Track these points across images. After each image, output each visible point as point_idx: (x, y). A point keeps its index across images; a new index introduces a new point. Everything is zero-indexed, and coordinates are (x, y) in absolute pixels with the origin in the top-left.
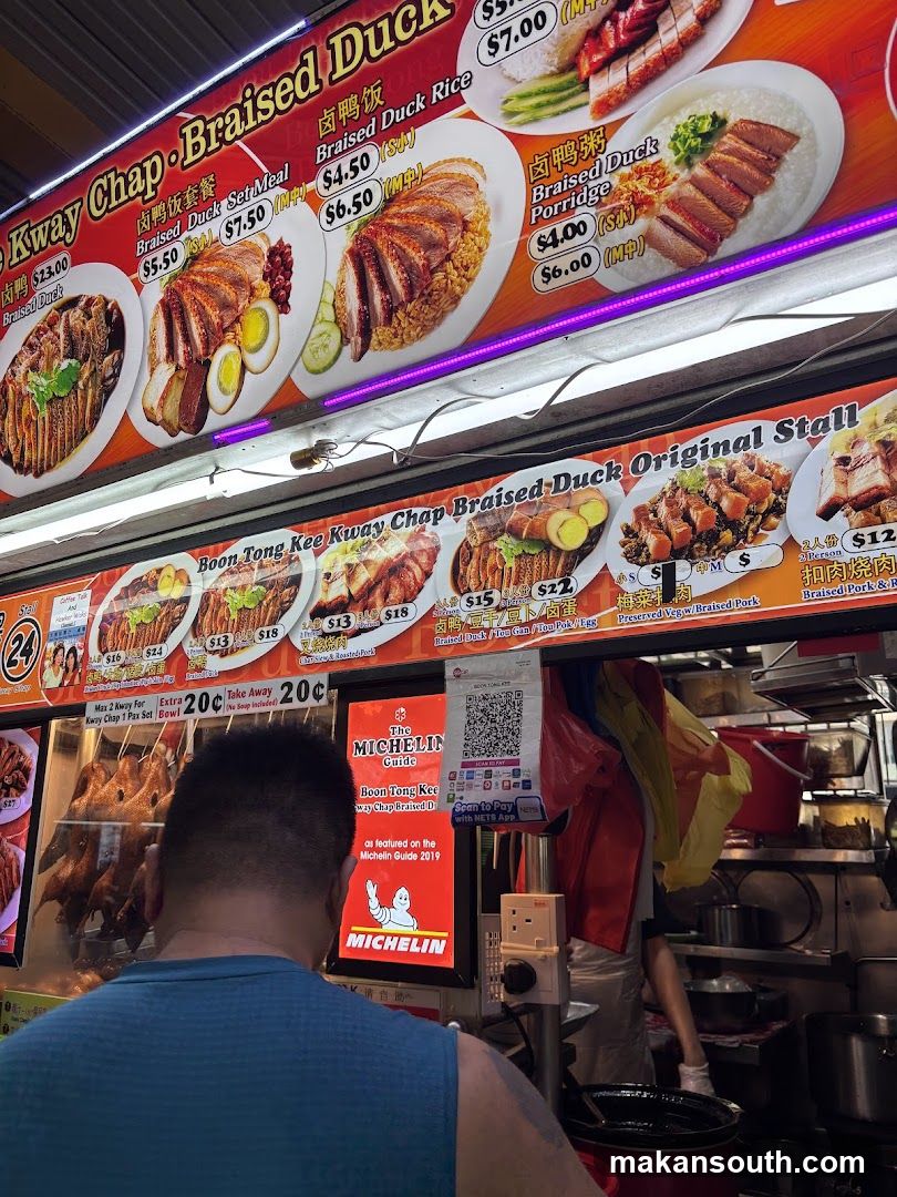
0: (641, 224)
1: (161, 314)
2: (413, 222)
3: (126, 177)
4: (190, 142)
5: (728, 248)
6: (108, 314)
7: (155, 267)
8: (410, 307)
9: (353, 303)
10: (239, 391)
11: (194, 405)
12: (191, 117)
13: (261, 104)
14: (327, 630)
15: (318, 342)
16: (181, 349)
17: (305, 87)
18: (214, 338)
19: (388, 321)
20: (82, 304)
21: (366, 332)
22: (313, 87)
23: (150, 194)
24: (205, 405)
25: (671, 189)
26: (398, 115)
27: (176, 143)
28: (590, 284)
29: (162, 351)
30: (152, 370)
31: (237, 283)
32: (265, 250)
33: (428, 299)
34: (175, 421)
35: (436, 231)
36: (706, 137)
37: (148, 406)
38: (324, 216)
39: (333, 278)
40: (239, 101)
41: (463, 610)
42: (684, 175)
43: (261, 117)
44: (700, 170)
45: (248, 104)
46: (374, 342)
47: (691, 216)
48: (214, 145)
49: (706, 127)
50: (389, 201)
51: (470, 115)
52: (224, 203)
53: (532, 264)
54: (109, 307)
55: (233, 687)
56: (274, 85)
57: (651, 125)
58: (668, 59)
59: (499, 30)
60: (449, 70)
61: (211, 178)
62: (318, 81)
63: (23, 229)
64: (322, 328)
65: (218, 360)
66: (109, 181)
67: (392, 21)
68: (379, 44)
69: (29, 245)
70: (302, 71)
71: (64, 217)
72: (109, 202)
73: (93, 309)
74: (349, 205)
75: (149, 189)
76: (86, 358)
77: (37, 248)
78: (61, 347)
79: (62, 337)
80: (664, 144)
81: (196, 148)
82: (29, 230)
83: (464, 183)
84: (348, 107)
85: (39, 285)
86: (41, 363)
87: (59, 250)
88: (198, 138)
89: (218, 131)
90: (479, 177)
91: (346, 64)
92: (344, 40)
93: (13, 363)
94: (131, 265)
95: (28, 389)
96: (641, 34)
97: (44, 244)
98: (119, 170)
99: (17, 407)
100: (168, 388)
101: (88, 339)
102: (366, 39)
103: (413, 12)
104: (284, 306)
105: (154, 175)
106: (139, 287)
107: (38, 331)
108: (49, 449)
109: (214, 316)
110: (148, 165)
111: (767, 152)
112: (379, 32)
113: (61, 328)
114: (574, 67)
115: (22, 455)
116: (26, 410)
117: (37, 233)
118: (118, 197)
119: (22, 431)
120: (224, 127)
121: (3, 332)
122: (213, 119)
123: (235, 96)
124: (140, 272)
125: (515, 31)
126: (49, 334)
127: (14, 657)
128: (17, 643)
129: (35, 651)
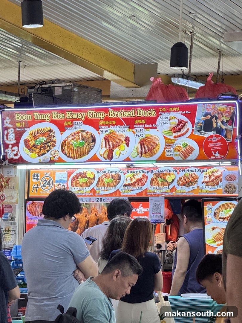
0: (179, 153)
1: (104, 140)
2: (149, 141)
3: (96, 114)
4: (110, 114)
5: (188, 159)
7: (103, 131)
8: (148, 153)
9: (140, 150)
10: (119, 156)
11: (110, 157)
12: (111, 109)
13: (125, 114)
14: (127, 189)
15: (134, 153)
16: (108, 146)
17: (133, 115)
18: (115, 147)
19: (145, 154)
20: (86, 132)
21: (142, 154)
24: (112, 157)
25: (182, 150)
26: (148, 126)
27: (107, 112)
28: (172, 158)
29: (104, 146)
30: (102, 148)
31: (120, 140)
32: (125, 136)
33: (151, 152)
34: (106, 157)
35: (153, 144)
36: (186, 146)
37: (101, 153)
38: (135, 136)
39: (137, 145)
41: (152, 189)
42: (183, 149)
43: (125, 116)
44: (185, 149)
45: (122, 113)
46: (143, 156)
47: (184, 154)
48: (115, 116)
49: (186, 144)
50: (146, 137)
51: (158, 131)
52: (117, 126)
53: (165, 153)
54: (92, 135)
55: (108, 198)
56: (127, 112)
57: (181, 142)
58: (182, 135)
59: (162, 121)
60: (155, 123)
61: (115, 121)
62: (135, 115)
63: (70, 112)
64: (135, 151)
65: (115, 150)
66: (92, 112)
67: (147, 112)
68: (145, 114)
69: (72, 116)
70: (132, 112)
71: (81, 114)
72: (92, 116)
73: (88, 134)
74: (140, 135)
75: (102, 118)
76: (86, 142)
77: (74, 118)
78: (80, 138)
79: (81, 136)
80: (181, 145)
81: (112, 115)
82: (72, 113)
83: (157, 139)
84: (140, 121)
85: (75, 125)
86: (75, 139)
87: (80, 120)
88: (112, 113)
89: (116, 114)
90: (159, 139)
91: (140, 115)
92: (139, 111)
93: (68, 137)
94: (97, 129)
95: (71, 143)
96: (179, 130)
97: (76, 118)
98: (95, 112)
99: (68, 145)
100: (105, 152)
101: (87, 138)
102: (143, 113)
103: (150, 113)
104: (128, 146)
105: (103, 116)
106: (99, 134)
107: (74, 133)
108: (77, 155)
109: (115, 143)
110: (101, 113)
111: (192, 150)
112: (145, 113)
113: (80, 134)
114: (172, 131)
115: (69, 155)
116: (71, 147)
117: (74, 115)
118: (95, 116)
119: (69, 150)
120: (118, 114)
121: (64, 130)
122: (115, 112)
123: (120, 110)
124: (100, 131)
125: (164, 123)
126: (77, 135)
127: (45, 185)
128: (45, 182)
129: (51, 184)
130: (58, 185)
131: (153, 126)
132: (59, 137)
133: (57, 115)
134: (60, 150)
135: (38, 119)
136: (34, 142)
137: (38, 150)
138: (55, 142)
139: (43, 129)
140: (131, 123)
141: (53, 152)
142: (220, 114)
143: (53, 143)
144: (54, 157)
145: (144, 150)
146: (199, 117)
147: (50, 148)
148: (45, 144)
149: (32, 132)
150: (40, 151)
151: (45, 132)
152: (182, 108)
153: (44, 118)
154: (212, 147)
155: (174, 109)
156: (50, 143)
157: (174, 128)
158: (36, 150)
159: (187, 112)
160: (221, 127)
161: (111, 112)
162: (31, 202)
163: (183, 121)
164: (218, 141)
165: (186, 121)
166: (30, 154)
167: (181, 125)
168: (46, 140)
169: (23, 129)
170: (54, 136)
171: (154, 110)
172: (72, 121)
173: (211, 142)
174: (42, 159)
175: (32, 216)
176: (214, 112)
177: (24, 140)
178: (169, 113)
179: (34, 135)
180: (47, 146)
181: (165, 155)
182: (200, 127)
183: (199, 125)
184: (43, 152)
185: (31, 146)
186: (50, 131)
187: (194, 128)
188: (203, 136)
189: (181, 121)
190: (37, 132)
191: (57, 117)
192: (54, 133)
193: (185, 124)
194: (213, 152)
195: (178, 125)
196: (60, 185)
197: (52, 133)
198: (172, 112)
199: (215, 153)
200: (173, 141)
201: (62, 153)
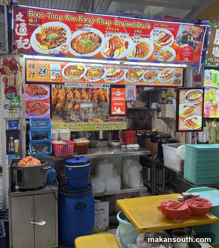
0: (162, 56)
1: (108, 42)
2: (143, 47)
3: (104, 21)
4: (116, 22)
5: (167, 61)
6: (99, 38)
7: (109, 35)
8: (141, 55)
9: (135, 52)
10: (119, 55)
11: (112, 54)
12: (117, 19)
13: (127, 24)
14: (109, 79)
15: (130, 54)
16: (111, 47)
18: (116, 48)
19: (138, 55)
20: (94, 34)
21: (136, 55)
22: (134, 26)
23: (108, 25)
24: (113, 55)
25: (165, 55)
26: (144, 35)
27: (114, 21)
28: (157, 59)
29: (108, 46)
30: (106, 48)
31: (121, 43)
32: (125, 41)
33: (143, 54)
34: (108, 55)
35: (145, 49)
36: (168, 52)
37: (104, 52)
38: (133, 41)
39: (133, 48)
40: (124, 22)
41: (127, 80)
42: (166, 54)
43: (127, 26)
44: (167, 54)
45: (125, 23)
46: (137, 56)
47: (165, 58)
48: (120, 25)
49: (168, 51)
50: (141, 43)
51: (150, 39)
52: (120, 33)
53: (153, 56)
54: (99, 37)
55: (95, 84)
56: (129, 23)
57: (165, 49)
58: (167, 44)
59: (154, 33)
60: (149, 34)
61: (119, 29)
62: (135, 26)
63: (82, 17)
64: (131, 53)
65: (116, 51)
66: (101, 19)
67: (144, 25)
68: (142, 27)
69: (83, 20)
70: (133, 23)
71: (91, 20)
72: (101, 22)
73: (96, 36)
74: (137, 42)
75: (108, 24)
76: (94, 42)
77: (85, 21)
78: (89, 38)
79: (89, 37)
80: (165, 51)
81: (117, 24)
82: (83, 17)
83: (149, 46)
84: (138, 31)
85: (85, 27)
86: (84, 39)
87: (90, 24)
88: (117, 23)
89: (120, 23)
90: (150, 46)
91: (139, 26)
92: (139, 23)
93: (78, 36)
94: (104, 33)
95: (80, 41)
96: (165, 41)
97: (87, 21)
98: (103, 19)
99: (78, 43)
100: (108, 51)
101: (95, 39)
102: (141, 25)
103: (146, 26)
104: (127, 48)
105: (110, 23)
106: (105, 37)
107: (84, 34)
108: (84, 51)
109: (117, 46)
110: (109, 21)
111: (171, 55)
112: (143, 25)
113: (89, 35)
114: (160, 41)
115: (78, 50)
116: (80, 44)
117: (85, 19)
118: (103, 23)
119: (78, 47)
120: (122, 24)
121: (75, 31)
122: (120, 22)
123: (124, 21)
124: (106, 35)
125: (156, 34)
126: (86, 35)
127: (41, 72)
128: (41, 70)
129: (47, 72)
130: (53, 73)
131: (147, 36)
132: (70, 35)
133: (69, 17)
134: (70, 46)
135: (51, 18)
136: (45, 36)
137: (48, 44)
138: (66, 39)
139: (55, 27)
140: (131, 31)
141: (63, 47)
142: (193, 33)
143: (64, 39)
144: (64, 51)
145: (138, 52)
146: (180, 34)
147: (60, 44)
148: (56, 40)
149: (45, 28)
150: (51, 45)
151: (57, 29)
152: (169, 26)
153: (57, 18)
154: (184, 54)
155: (164, 25)
156: (61, 39)
157: (162, 39)
158: (47, 44)
159: (173, 29)
160: (192, 41)
161: (117, 21)
162: (28, 85)
163: (169, 35)
164: (189, 51)
165: (171, 35)
166: (40, 46)
167: (167, 37)
168: (57, 36)
169: (36, 25)
170: (65, 34)
171: (149, 24)
172: (83, 24)
173: (185, 51)
174: (52, 52)
175: (29, 95)
176: (190, 31)
177: (36, 34)
178: (160, 28)
179: (46, 31)
180: (58, 41)
181: (152, 57)
182: (179, 40)
183: (179, 38)
184: (54, 46)
185: (42, 40)
186: (62, 29)
187: (175, 41)
188: (180, 46)
189: (167, 35)
190: (50, 28)
191: (70, 19)
192: (65, 31)
193: (169, 37)
194: (184, 58)
195: (165, 37)
196: (54, 73)
197: (63, 31)
198: (162, 28)
199: (186, 58)
200: (160, 48)
201: (72, 49)
